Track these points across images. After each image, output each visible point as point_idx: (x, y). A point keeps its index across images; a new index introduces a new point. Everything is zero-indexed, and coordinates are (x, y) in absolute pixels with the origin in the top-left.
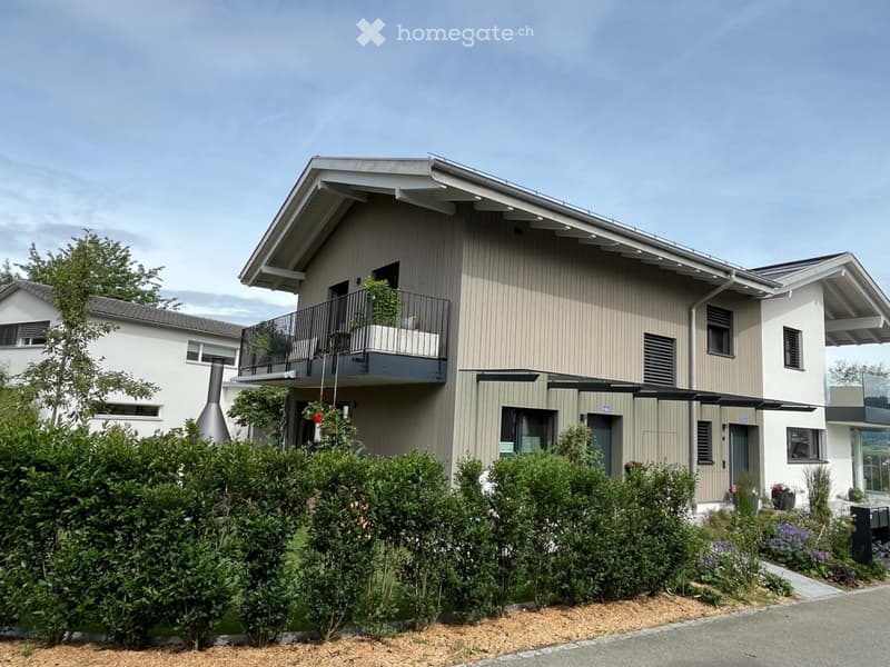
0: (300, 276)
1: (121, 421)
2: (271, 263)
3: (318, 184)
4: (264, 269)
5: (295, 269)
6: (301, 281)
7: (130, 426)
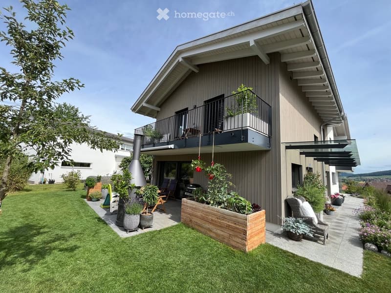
0: (158, 109)
1: (76, 170)
2: (147, 102)
3: (180, 59)
4: (144, 104)
5: (157, 106)
6: (158, 112)
7: (80, 171)
